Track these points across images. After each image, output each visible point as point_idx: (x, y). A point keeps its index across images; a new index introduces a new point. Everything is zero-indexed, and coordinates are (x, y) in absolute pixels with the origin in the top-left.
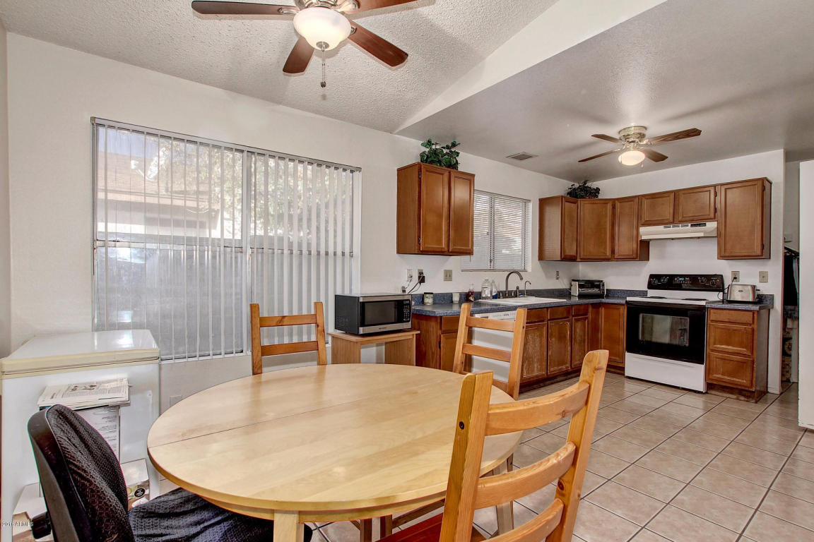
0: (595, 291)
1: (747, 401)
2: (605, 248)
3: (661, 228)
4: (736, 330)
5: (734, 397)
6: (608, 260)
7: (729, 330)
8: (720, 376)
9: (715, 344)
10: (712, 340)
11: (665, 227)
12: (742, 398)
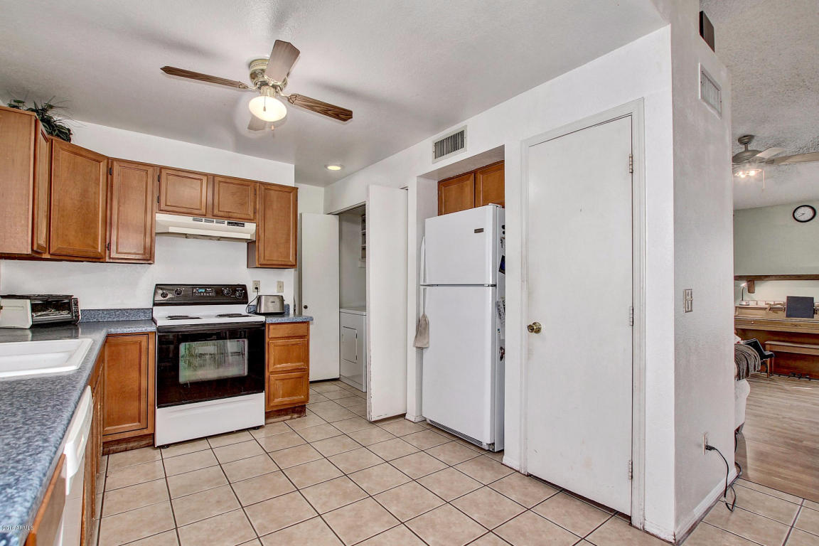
0: (64, 315)
1: (300, 417)
2: (95, 239)
3: (189, 219)
4: (293, 345)
5: (289, 417)
6: (97, 259)
7: (288, 345)
8: (280, 399)
9: (274, 365)
10: (272, 361)
11: (194, 220)
12: (295, 416)
